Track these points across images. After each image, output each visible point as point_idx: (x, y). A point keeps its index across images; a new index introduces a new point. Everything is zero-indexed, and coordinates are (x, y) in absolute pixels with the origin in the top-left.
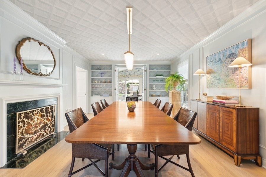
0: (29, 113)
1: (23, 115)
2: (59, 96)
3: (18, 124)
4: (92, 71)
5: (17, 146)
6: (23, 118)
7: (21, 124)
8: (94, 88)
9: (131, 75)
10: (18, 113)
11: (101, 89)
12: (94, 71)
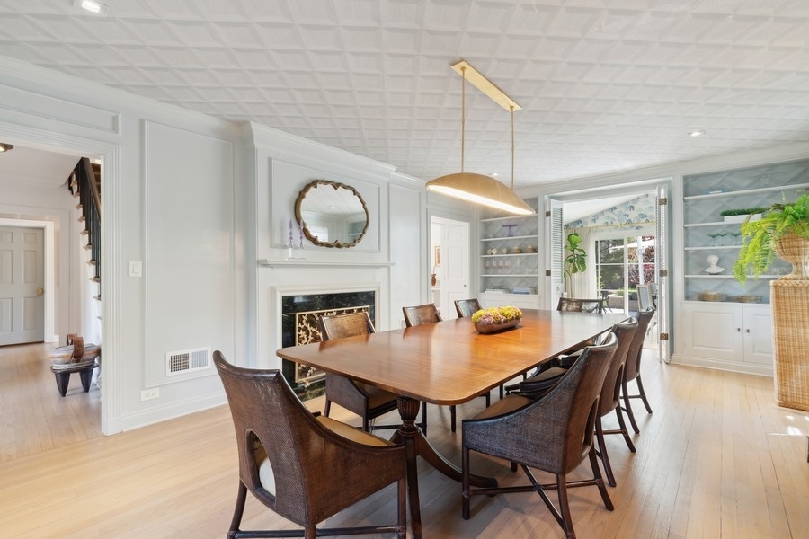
0: (316, 316)
1: (305, 318)
2: (379, 289)
3: (297, 333)
4: (485, 223)
5: (297, 370)
6: (305, 324)
7: (303, 334)
8: (492, 271)
9: (648, 221)
10: (297, 314)
11: (510, 271)
12: (491, 223)
